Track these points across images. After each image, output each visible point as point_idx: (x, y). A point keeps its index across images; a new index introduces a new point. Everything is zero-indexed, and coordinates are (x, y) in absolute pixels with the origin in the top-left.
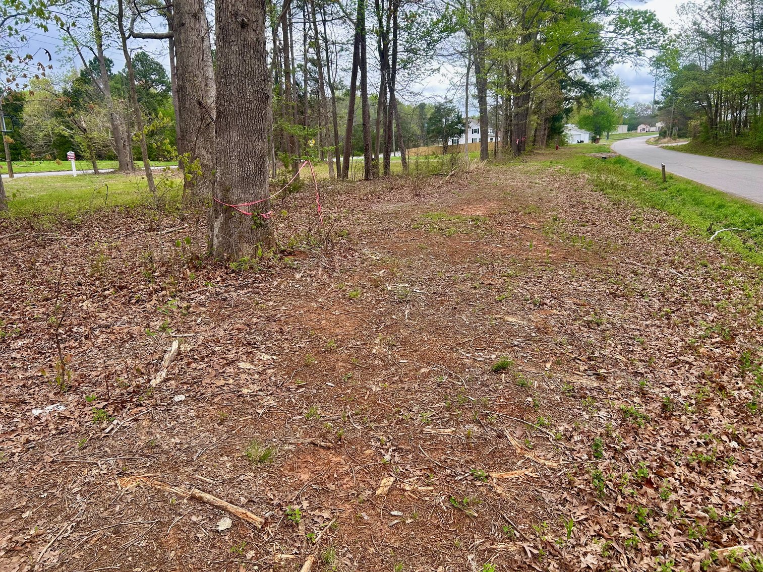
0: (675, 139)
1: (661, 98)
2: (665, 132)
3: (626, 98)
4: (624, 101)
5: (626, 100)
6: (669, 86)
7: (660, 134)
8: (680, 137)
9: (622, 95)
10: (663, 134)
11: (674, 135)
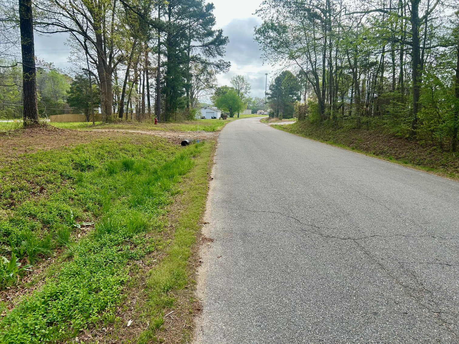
0: (281, 119)
1: (269, 91)
2: (273, 114)
3: (249, 91)
4: (247, 93)
5: (249, 92)
6: (274, 84)
7: (269, 116)
8: (285, 117)
9: (246, 89)
10: (272, 115)
11: (280, 116)
